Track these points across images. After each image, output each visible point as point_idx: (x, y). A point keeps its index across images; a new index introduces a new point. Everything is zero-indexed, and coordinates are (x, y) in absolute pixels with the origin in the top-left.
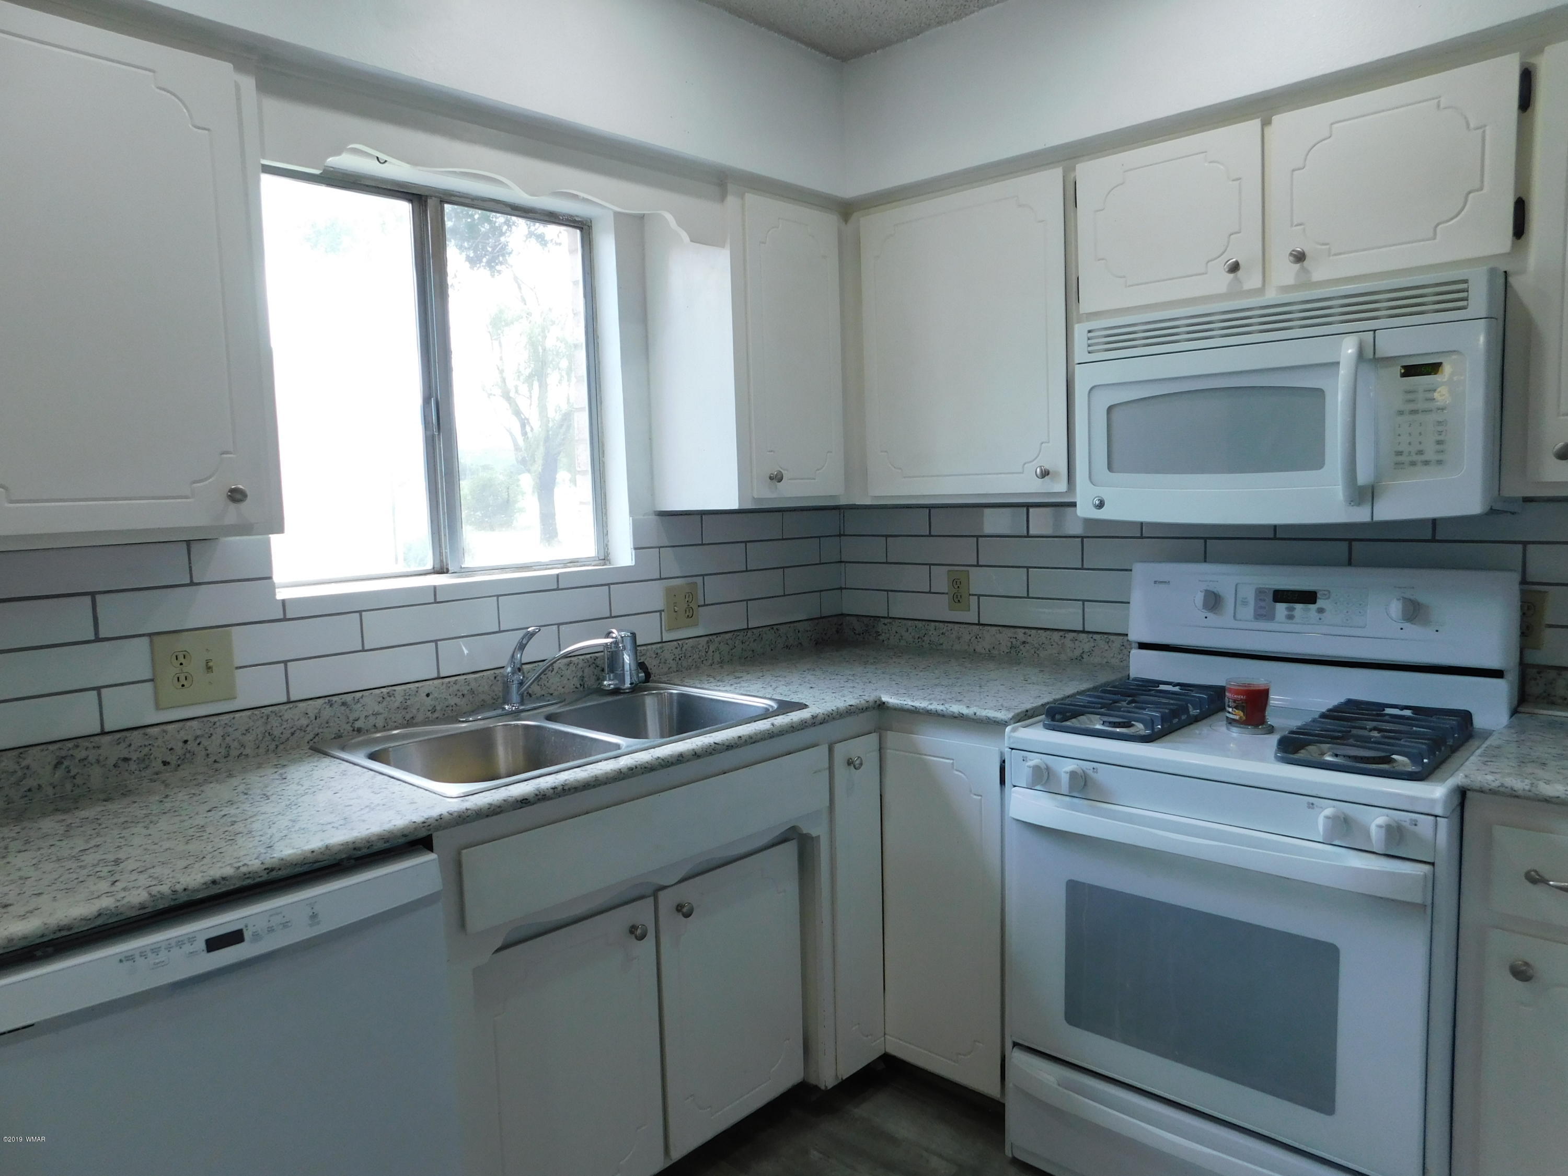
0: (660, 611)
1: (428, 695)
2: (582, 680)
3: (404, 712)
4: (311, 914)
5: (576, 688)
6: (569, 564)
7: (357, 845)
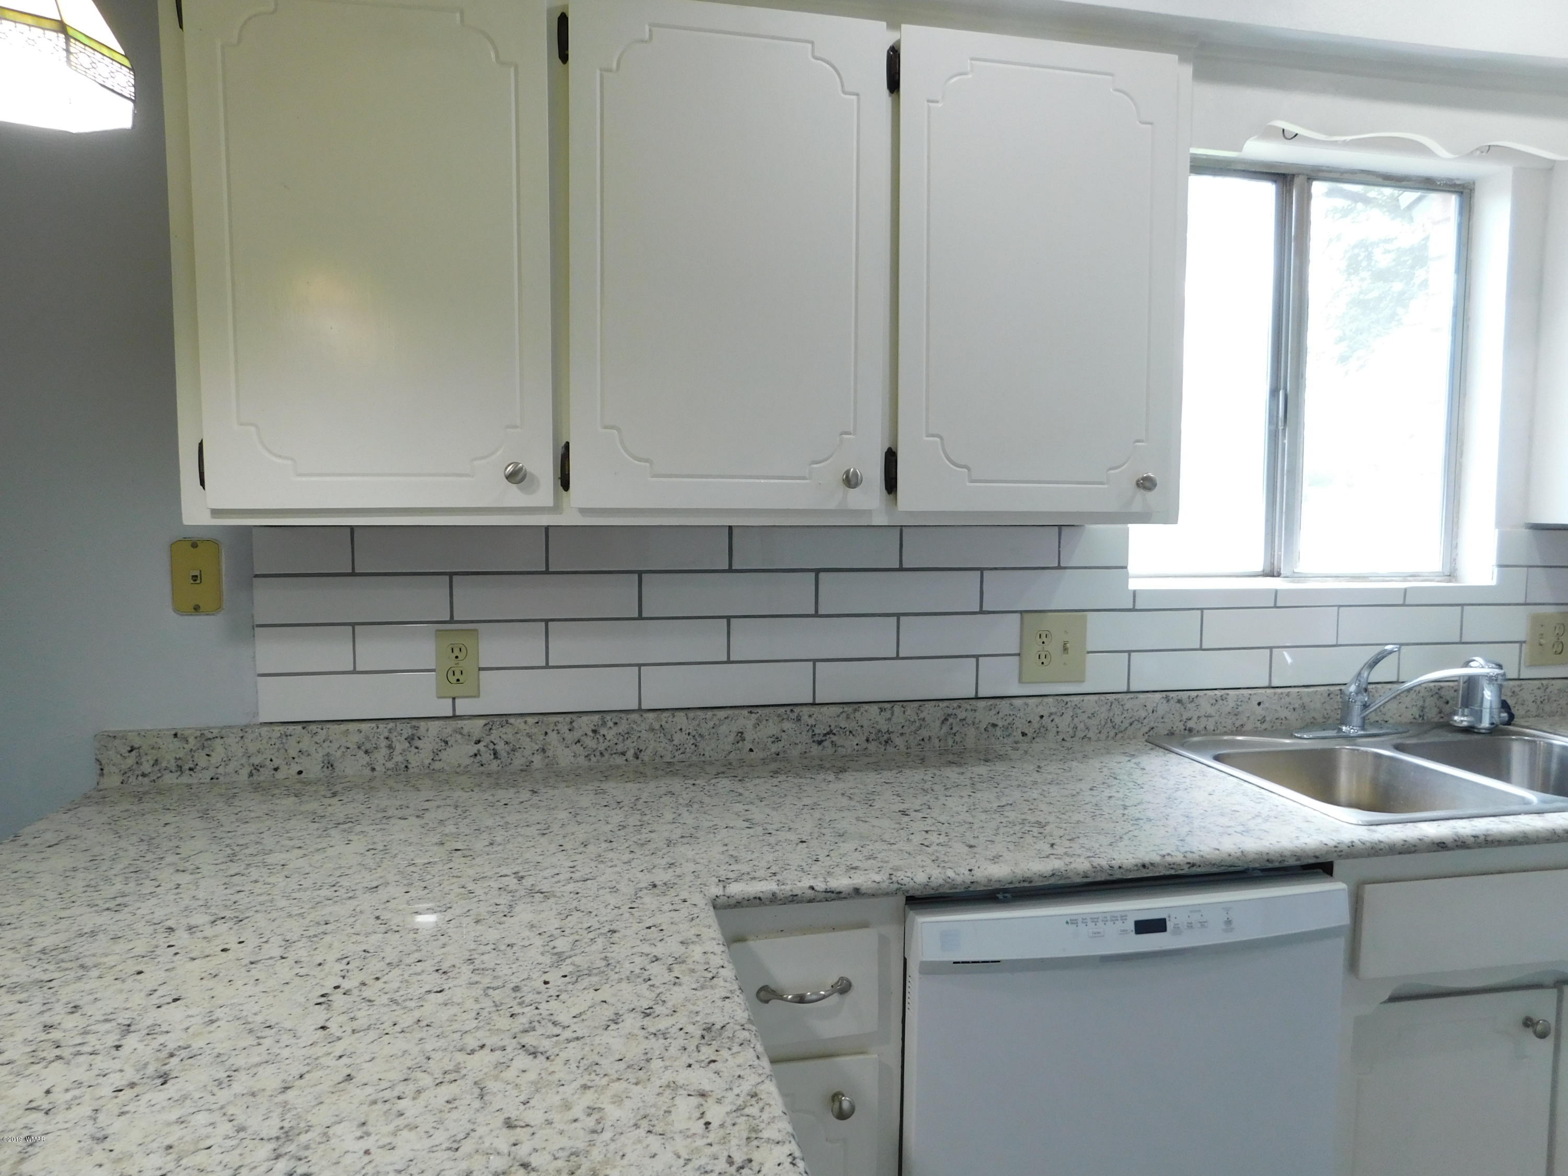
0: (1521, 643)
1: (1259, 704)
2: (1422, 711)
3: (1234, 718)
4: (1226, 919)
5: (1415, 718)
6: (1409, 578)
7: (1271, 857)
